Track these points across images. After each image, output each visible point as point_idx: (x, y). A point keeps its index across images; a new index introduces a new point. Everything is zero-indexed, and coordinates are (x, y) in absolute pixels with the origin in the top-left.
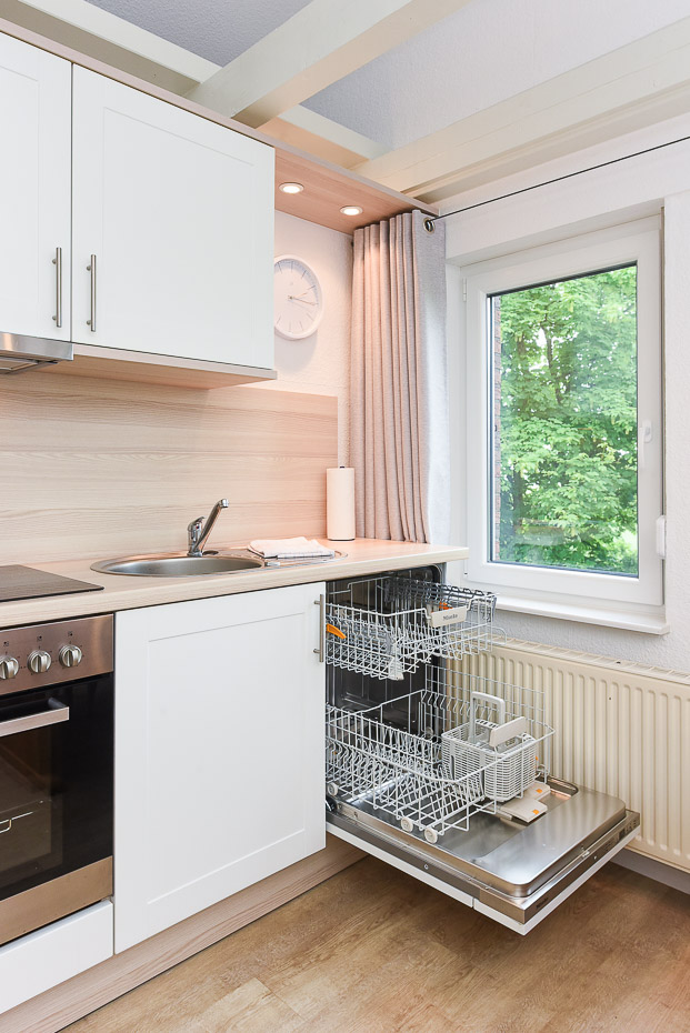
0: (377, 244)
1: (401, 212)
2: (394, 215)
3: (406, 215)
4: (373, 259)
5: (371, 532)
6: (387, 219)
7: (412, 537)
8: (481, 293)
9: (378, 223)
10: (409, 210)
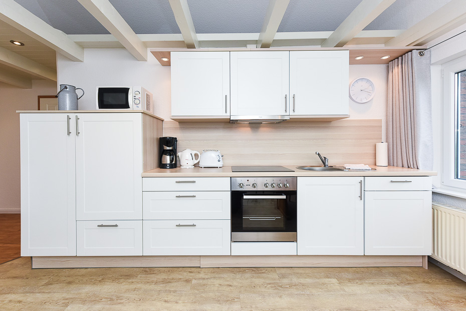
0: (398, 65)
1: (407, 52)
2: (405, 54)
3: (410, 53)
4: (396, 71)
5: (395, 164)
6: (402, 56)
7: (412, 167)
8: (452, 73)
9: (398, 58)
10: (411, 51)
